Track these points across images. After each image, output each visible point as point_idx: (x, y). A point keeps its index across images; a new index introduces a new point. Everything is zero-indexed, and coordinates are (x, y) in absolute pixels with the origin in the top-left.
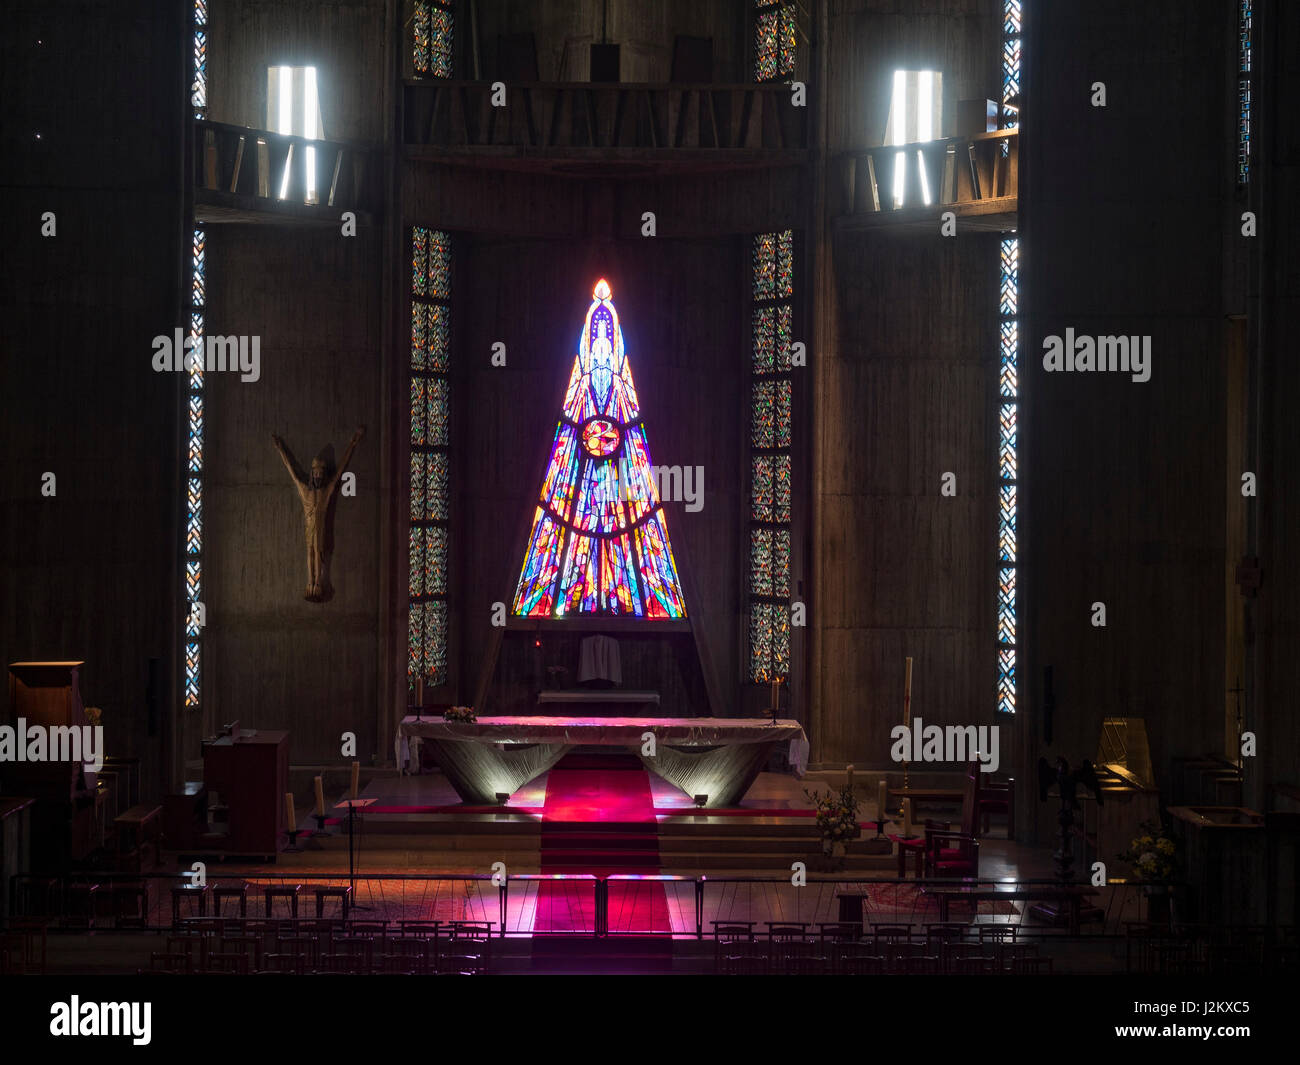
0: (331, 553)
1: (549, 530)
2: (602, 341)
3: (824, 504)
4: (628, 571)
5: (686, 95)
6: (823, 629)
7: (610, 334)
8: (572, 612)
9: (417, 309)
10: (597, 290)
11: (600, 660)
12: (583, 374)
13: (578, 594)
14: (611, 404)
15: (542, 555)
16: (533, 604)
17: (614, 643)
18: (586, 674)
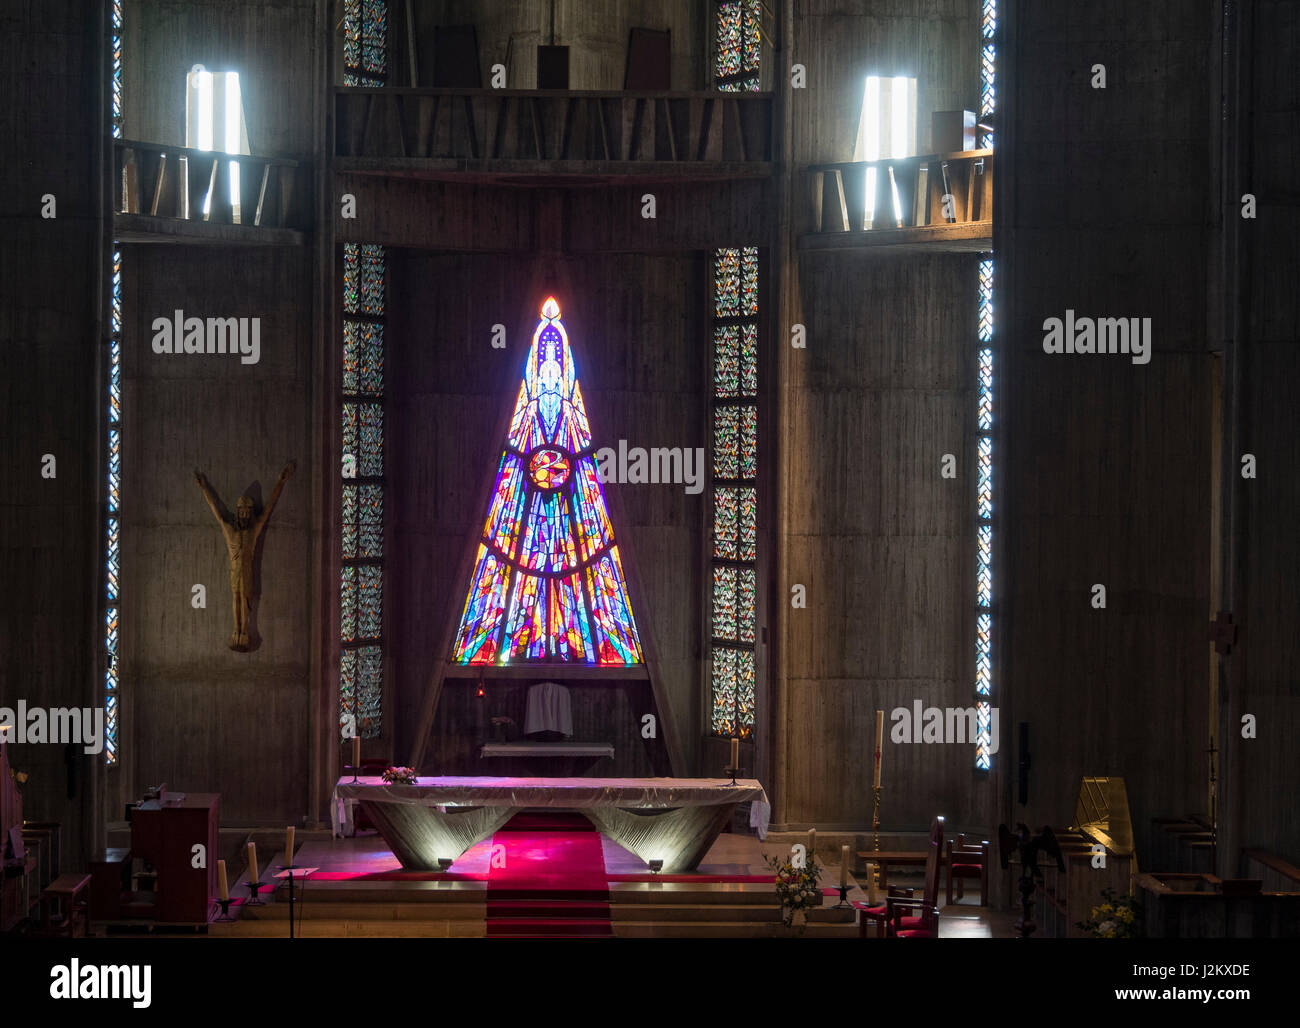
0: (259, 598)
1: (493, 569)
2: (551, 365)
3: (790, 546)
4: (579, 613)
5: (641, 103)
6: (788, 679)
7: (559, 357)
8: (519, 656)
9: (349, 327)
10: (544, 310)
11: (548, 710)
12: (530, 400)
13: (525, 639)
14: (561, 432)
15: (486, 596)
16: (476, 649)
17: (564, 691)
18: (533, 726)
